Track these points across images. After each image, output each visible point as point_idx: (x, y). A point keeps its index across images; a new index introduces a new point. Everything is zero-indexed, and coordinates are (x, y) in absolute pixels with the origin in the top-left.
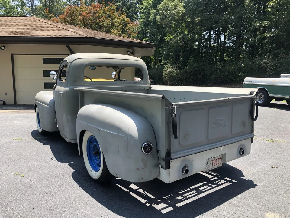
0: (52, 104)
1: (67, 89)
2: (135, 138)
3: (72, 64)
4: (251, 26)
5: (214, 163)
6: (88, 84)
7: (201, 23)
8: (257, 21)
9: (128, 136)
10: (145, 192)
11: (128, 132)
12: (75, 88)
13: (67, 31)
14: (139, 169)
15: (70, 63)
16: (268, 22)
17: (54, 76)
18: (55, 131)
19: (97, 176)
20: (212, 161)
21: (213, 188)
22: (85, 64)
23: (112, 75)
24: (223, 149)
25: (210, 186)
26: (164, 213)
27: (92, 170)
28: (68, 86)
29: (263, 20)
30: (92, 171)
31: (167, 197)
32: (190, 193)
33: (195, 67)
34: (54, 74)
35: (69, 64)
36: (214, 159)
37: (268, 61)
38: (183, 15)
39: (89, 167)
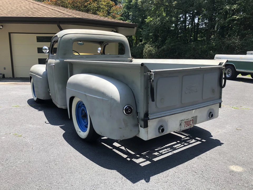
0: (45, 75)
1: (58, 61)
2: (117, 101)
3: (62, 38)
4: (222, 9)
5: (187, 124)
6: (76, 57)
7: (178, 7)
8: (227, 4)
9: (112, 99)
10: (126, 149)
11: (112, 96)
12: (65, 60)
13: (58, 13)
14: (121, 128)
15: (60, 38)
16: (237, 6)
17: (46, 50)
18: (48, 99)
19: (85, 135)
20: (185, 122)
21: (185, 146)
22: (74, 39)
23: (98, 50)
24: (194, 112)
25: (183, 144)
26: (142, 166)
27: (80, 130)
28: (59, 59)
29: (233, 4)
30: (80, 132)
31: (145, 153)
32: (166, 150)
33: (172, 46)
34: (46, 49)
35: (59, 39)
36: (186, 121)
37: (236, 41)
39: (78, 129)
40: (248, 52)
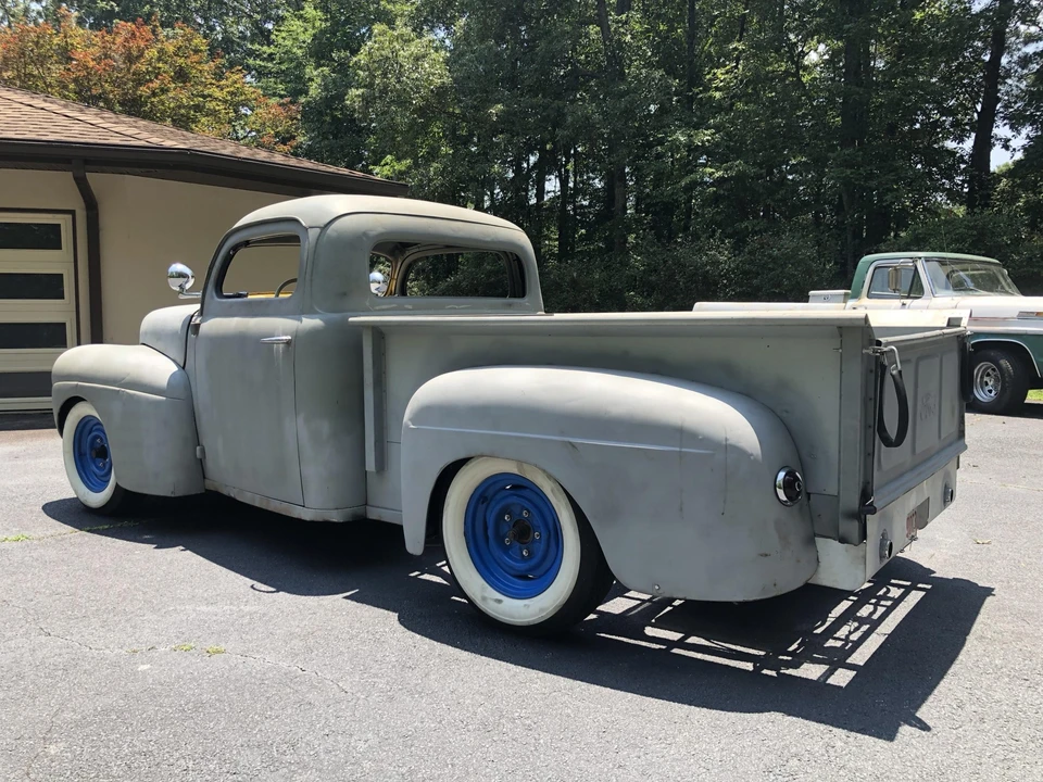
1: (311, 322)
4: (661, 142)
6: (384, 307)
7: (507, 123)
8: (680, 127)
11: (726, 439)
12: (351, 319)
14: (766, 555)
15: (318, 230)
16: (714, 134)
17: (181, 280)
19: (542, 610)
21: (897, 602)
22: (374, 233)
26: (844, 685)
27: (499, 596)
28: (316, 313)
29: (697, 127)
30: (500, 601)
31: (796, 645)
32: (848, 628)
34: (181, 275)
35: (313, 234)
37: (722, 255)
38: (441, 92)
39: (483, 589)
40: (811, 293)
